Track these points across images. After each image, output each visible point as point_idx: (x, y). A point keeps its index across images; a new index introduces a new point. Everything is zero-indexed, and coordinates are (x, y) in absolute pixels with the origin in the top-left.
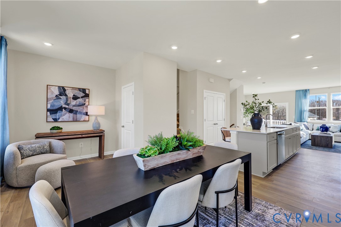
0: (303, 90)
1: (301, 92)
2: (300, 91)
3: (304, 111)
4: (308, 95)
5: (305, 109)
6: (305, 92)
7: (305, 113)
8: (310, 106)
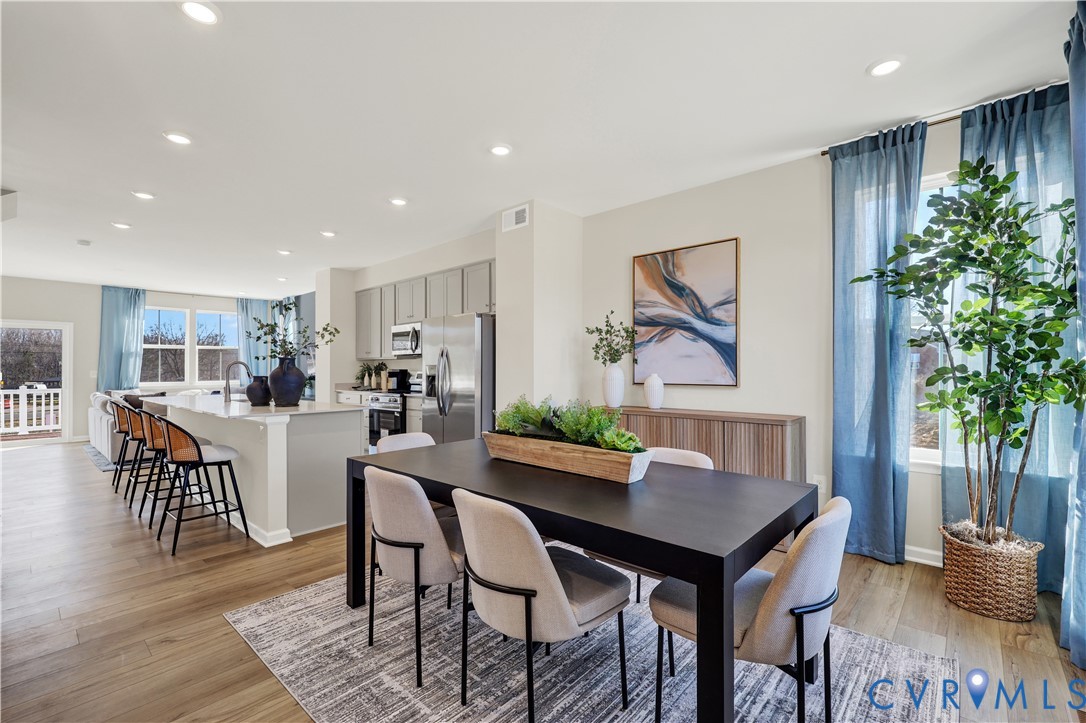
0: (127, 290)
1: (121, 295)
2: (116, 288)
3: (130, 354)
4: (142, 306)
5: (133, 350)
6: (134, 295)
7: (132, 360)
8: (146, 340)
